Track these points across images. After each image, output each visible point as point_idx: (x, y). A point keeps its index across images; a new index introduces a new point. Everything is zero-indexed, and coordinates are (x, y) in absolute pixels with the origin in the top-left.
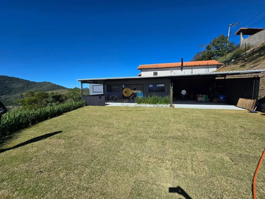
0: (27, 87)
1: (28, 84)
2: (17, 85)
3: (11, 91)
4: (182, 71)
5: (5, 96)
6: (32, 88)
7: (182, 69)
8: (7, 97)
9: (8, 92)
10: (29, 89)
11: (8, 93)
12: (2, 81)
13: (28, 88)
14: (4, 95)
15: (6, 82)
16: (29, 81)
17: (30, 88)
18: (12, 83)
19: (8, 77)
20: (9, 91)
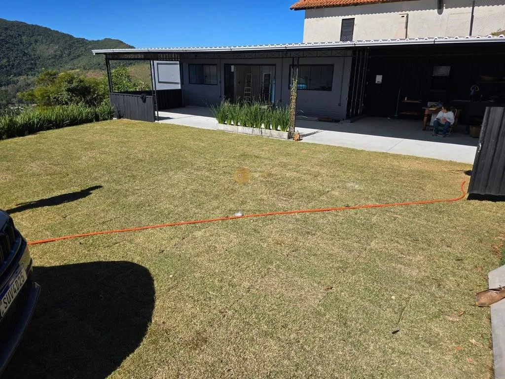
0: (69, 55)
1: (71, 46)
2: (47, 47)
3: (35, 64)
4: (440, 13)
5: (25, 77)
6: (80, 59)
7: (440, 8)
8: (29, 82)
9: (30, 66)
10: (72, 59)
11: (31, 69)
12: (16, 38)
13: (71, 57)
14: (24, 75)
15: (23, 38)
16: (71, 37)
17: (75, 58)
18: (36, 41)
19: (26, 25)
20: (32, 64)
